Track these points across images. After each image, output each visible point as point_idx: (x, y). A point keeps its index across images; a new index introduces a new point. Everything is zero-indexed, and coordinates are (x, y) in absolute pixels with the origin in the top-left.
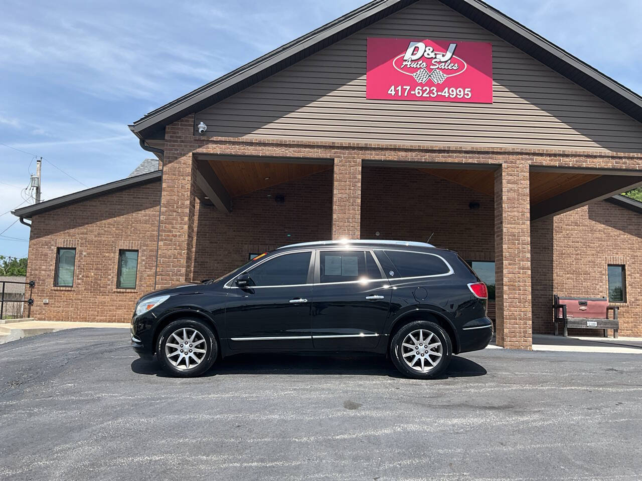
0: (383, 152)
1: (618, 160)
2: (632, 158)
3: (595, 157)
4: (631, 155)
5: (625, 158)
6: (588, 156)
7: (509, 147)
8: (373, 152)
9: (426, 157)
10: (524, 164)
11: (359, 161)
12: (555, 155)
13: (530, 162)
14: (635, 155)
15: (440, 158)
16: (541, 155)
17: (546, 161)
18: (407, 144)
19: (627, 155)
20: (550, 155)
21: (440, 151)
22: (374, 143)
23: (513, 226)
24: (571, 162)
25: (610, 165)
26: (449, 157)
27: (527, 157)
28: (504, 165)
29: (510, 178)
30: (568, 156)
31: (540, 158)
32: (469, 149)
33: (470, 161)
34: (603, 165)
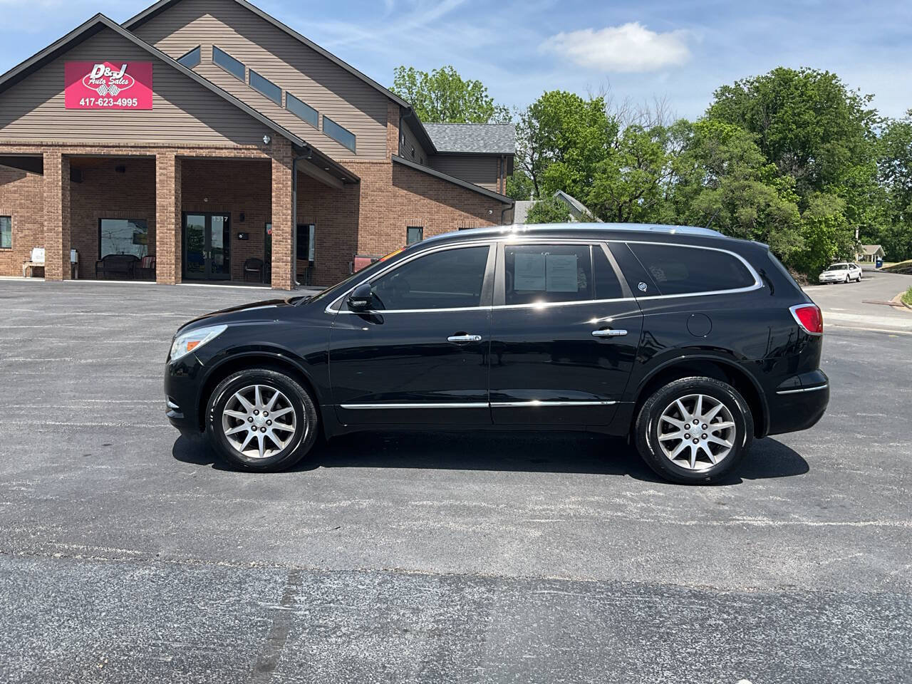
0: (76, 148)
1: (238, 151)
2: (249, 149)
3: (222, 149)
4: (248, 146)
5: (244, 149)
6: (216, 148)
7: (160, 142)
8: (69, 148)
9: (104, 151)
10: (172, 155)
11: (60, 154)
12: (193, 148)
13: (175, 153)
14: (251, 147)
15: (114, 152)
16: (183, 148)
17: (186, 153)
18: (90, 142)
19: (244, 147)
20: (190, 148)
21: (113, 147)
22: (69, 141)
23: (163, 200)
24: (204, 153)
25: (232, 155)
26: (121, 150)
27: (173, 149)
28: (158, 156)
29: (161, 165)
30: (202, 148)
31: (182, 150)
32: (133, 144)
33: (134, 153)
34: (227, 155)
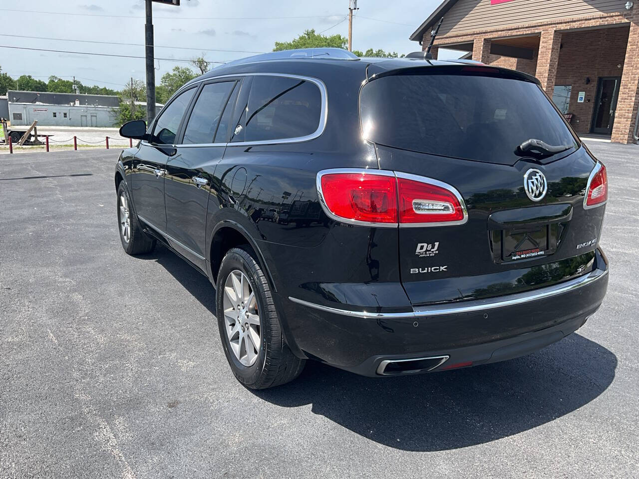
0: (492, 33)
1: (603, 19)
2: (612, 16)
3: (591, 19)
4: (611, 14)
5: (608, 17)
6: (586, 20)
7: (545, 21)
8: (489, 34)
9: (509, 33)
10: (552, 30)
11: (483, 39)
12: (568, 22)
13: (555, 29)
14: (614, 14)
15: (515, 33)
16: (561, 23)
17: (563, 27)
18: (501, 27)
19: (609, 15)
20: (566, 23)
21: (515, 29)
22: (489, 29)
23: (541, 68)
24: (576, 25)
25: (598, 24)
26: (519, 31)
27: (554, 25)
28: (542, 32)
29: (544, 40)
30: (575, 21)
31: (560, 25)
32: (527, 26)
33: (528, 32)
34: (594, 24)
